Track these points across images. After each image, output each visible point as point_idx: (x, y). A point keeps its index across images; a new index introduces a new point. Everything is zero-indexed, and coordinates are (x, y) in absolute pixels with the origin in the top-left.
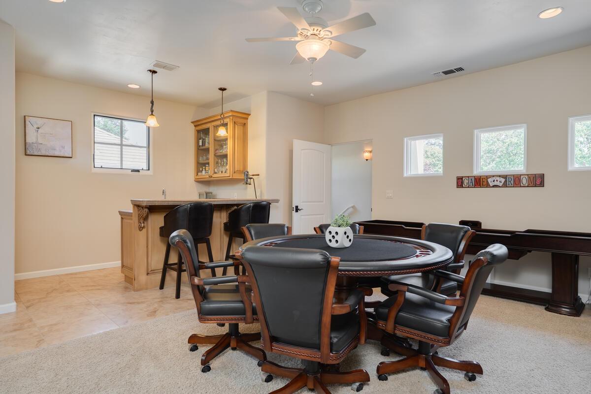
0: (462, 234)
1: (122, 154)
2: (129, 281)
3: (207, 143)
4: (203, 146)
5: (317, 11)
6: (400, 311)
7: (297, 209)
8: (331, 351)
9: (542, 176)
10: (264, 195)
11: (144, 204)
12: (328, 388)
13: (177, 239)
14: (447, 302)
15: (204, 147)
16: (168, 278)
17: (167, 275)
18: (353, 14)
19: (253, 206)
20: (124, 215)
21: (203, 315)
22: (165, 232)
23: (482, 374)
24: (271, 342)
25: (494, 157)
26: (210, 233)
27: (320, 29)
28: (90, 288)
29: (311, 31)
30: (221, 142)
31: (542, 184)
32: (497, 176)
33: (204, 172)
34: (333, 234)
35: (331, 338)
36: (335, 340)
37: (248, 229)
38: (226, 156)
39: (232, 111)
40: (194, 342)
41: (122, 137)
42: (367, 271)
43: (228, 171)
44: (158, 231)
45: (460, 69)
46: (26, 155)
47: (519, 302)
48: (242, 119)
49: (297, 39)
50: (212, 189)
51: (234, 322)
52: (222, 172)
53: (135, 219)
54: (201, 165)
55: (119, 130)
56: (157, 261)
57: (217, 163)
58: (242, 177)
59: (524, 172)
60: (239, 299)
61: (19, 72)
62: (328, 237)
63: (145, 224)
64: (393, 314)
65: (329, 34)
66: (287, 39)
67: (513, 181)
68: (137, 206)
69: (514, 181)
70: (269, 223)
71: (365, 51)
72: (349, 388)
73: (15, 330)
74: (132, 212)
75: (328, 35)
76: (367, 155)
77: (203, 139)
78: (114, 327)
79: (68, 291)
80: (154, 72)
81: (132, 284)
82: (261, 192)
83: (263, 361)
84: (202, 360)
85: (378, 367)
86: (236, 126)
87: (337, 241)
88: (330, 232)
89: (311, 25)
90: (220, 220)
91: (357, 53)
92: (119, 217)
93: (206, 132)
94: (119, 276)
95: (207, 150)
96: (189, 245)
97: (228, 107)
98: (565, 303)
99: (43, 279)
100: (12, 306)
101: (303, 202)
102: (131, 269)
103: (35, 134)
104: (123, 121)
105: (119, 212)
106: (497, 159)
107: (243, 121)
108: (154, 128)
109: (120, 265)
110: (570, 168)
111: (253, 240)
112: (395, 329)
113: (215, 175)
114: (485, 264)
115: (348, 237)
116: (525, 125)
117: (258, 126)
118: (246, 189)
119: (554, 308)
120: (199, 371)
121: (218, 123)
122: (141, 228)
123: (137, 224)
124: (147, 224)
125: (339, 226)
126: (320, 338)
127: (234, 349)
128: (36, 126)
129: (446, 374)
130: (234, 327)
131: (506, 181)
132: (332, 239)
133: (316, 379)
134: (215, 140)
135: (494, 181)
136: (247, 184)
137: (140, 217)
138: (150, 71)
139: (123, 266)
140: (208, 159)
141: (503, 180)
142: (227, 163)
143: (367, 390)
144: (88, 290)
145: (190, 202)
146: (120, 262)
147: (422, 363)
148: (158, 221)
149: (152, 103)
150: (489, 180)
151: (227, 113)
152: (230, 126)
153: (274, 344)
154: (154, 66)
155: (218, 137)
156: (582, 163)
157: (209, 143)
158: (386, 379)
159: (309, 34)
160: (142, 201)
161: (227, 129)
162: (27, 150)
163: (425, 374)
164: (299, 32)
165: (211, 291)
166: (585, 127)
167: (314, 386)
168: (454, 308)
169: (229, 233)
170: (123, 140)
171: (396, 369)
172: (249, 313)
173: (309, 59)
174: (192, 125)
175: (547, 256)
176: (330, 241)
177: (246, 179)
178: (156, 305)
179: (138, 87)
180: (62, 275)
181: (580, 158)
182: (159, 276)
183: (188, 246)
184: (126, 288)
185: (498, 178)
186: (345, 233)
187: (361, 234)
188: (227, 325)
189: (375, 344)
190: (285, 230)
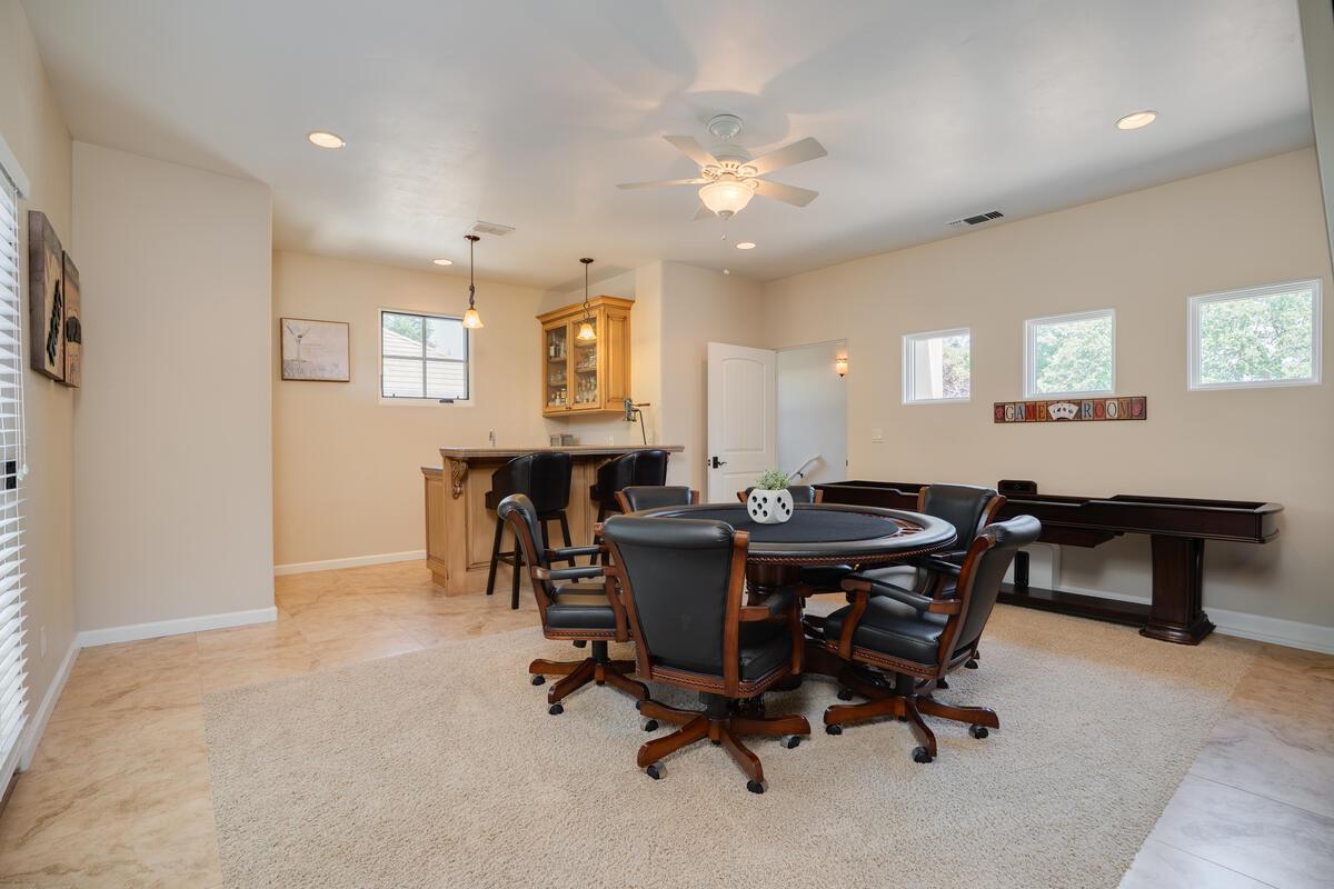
0: (983, 501)
1: (425, 372)
2: (440, 581)
3: (562, 352)
4: (555, 356)
5: (732, 134)
6: (860, 623)
7: (716, 464)
8: (741, 680)
9: (1143, 401)
10: (657, 440)
11: (461, 456)
12: (744, 743)
13: (509, 509)
14: (932, 608)
15: (557, 359)
16: (500, 576)
17: (499, 571)
18: (794, 136)
19: (639, 457)
20: (429, 474)
21: (552, 627)
22: (492, 500)
23: (998, 727)
24: (651, 665)
25: (1094, 364)
26: (566, 502)
27: (737, 164)
28: (380, 590)
29: (722, 168)
30: (586, 350)
31: (1143, 415)
32: (1064, 401)
33: (558, 401)
34: (760, 501)
35: (740, 659)
36: (747, 662)
37: (626, 494)
38: (593, 373)
39: (603, 297)
40: (539, 670)
41: (424, 342)
42: (801, 557)
43: (598, 399)
44: (483, 499)
45: (996, 215)
46: (283, 379)
47: (1098, 622)
48: (620, 311)
49: (700, 181)
50: (573, 430)
51: (598, 638)
52: (588, 401)
53: (447, 481)
54: (552, 390)
55: (421, 331)
56: (483, 548)
57: (580, 385)
58: (621, 408)
59: (1112, 394)
60: (607, 603)
61: (277, 252)
62: (751, 506)
63: (463, 488)
64: (849, 629)
65: (752, 171)
66: (684, 182)
67: (1091, 410)
68: (450, 458)
69: (1095, 410)
70: (667, 485)
71: (816, 194)
72: (778, 743)
73: (279, 646)
74: (441, 468)
75: (750, 173)
76: (841, 366)
77: (557, 345)
78: (418, 648)
79: (348, 594)
80: (475, 239)
81: (442, 584)
82: (654, 434)
83: (644, 700)
84: (549, 696)
85: (826, 712)
86: (611, 322)
87: (765, 513)
88: (755, 498)
89: (720, 158)
90: (583, 481)
91: (804, 198)
92: (422, 477)
93: (561, 332)
94: (425, 573)
95: (564, 363)
96: (528, 517)
97: (597, 289)
98: (1174, 623)
99: (310, 576)
100: (271, 612)
101: (728, 450)
102: (442, 561)
103: (296, 345)
104: (428, 320)
105: (422, 469)
106: (1101, 369)
107: (622, 313)
108: (476, 330)
109: (425, 557)
110: (1192, 387)
111: (633, 511)
112: (852, 654)
113: (576, 407)
114: (991, 546)
115: (784, 506)
116: (1112, 311)
117: (647, 321)
118: (629, 428)
119: (1155, 632)
120: (546, 712)
121: (580, 317)
122: (456, 495)
123: (450, 488)
124: (466, 488)
125: (770, 489)
126: (722, 658)
127: (600, 683)
128: (297, 334)
129: (938, 727)
130: (601, 648)
131: (1080, 410)
132: (757, 509)
133: (722, 727)
134: (576, 346)
135: (1059, 410)
136: (629, 420)
137: (454, 477)
138: (469, 237)
139: (429, 556)
140: (564, 379)
141: (1075, 409)
142: (595, 386)
143: (806, 746)
144: (377, 593)
145: (535, 452)
146: (425, 551)
147: (901, 710)
148: (482, 482)
149: (472, 289)
150: (1051, 409)
151: (595, 299)
152: (601, 322)
153: (655, 668)
154: (475, 229)
155: (581, 341)
156: (1262, 374)
157: (565, 352)
158: (839, 732)
159: (719, 173)
160: (458, 451)
161: (595, 328)
162: (283, 373)
163: (905, 727)
164: (704, 170)
165: (564, 591)
166: (1268, 305)
167: (720, 735)
168: (944, 619)
169: (598, 503)
170: (427, 347)
171: (858, 719)
172: (621, 626)
173: (720, 213)
174: (539, 321)
175: (1142, 540)
176: (755, 512)
177: (628, 412)
178: (481, 619)
179: (450, 263)
180: (339, 570)
181: (1260, 363)
182: (486, 574)
183: (526, 520)
184: (435, 593)
185: (1066, 406)
186: (779, 500)
187: (819, 503)
188: (589, 644)
189: (830, 682)
190: (687, 497)
